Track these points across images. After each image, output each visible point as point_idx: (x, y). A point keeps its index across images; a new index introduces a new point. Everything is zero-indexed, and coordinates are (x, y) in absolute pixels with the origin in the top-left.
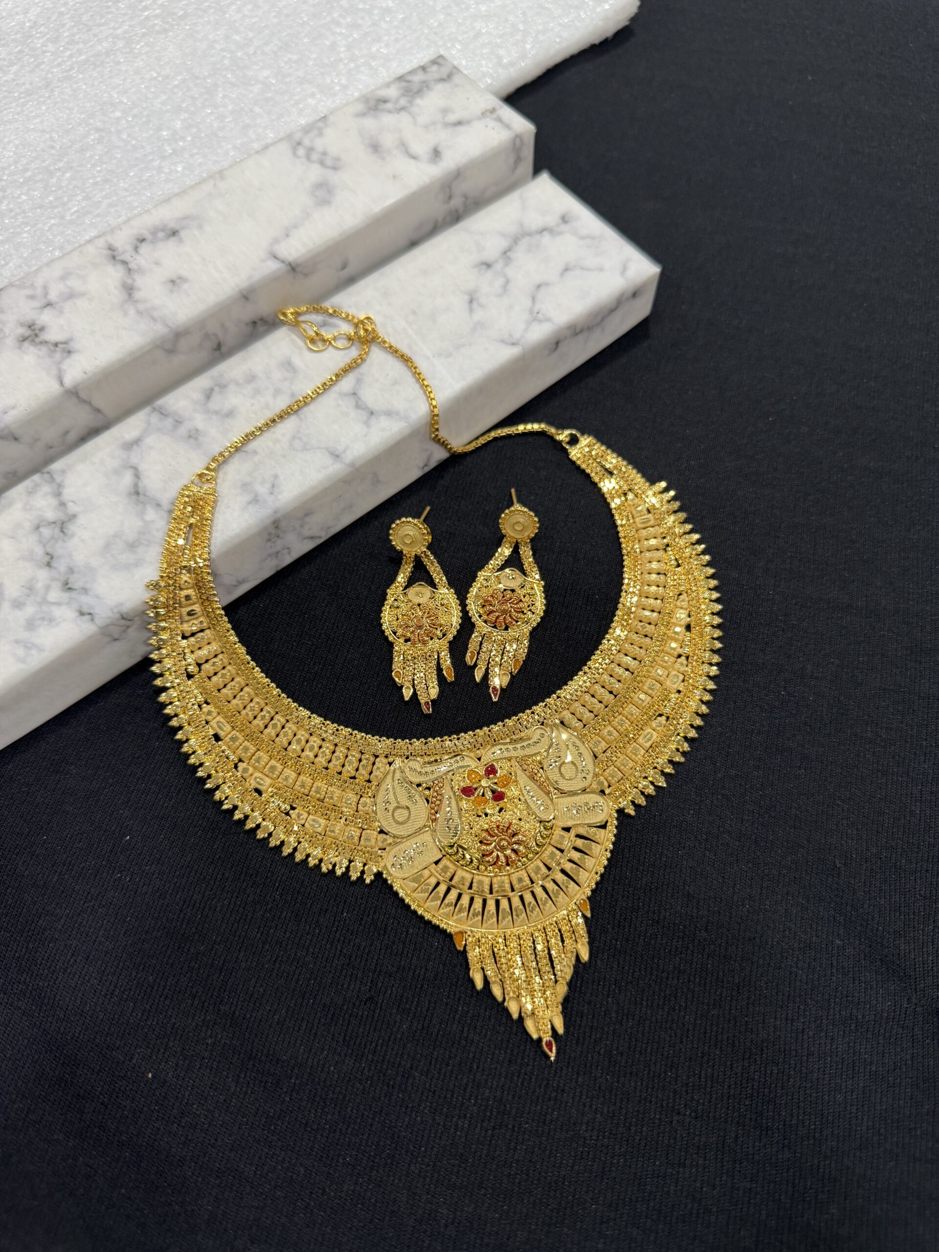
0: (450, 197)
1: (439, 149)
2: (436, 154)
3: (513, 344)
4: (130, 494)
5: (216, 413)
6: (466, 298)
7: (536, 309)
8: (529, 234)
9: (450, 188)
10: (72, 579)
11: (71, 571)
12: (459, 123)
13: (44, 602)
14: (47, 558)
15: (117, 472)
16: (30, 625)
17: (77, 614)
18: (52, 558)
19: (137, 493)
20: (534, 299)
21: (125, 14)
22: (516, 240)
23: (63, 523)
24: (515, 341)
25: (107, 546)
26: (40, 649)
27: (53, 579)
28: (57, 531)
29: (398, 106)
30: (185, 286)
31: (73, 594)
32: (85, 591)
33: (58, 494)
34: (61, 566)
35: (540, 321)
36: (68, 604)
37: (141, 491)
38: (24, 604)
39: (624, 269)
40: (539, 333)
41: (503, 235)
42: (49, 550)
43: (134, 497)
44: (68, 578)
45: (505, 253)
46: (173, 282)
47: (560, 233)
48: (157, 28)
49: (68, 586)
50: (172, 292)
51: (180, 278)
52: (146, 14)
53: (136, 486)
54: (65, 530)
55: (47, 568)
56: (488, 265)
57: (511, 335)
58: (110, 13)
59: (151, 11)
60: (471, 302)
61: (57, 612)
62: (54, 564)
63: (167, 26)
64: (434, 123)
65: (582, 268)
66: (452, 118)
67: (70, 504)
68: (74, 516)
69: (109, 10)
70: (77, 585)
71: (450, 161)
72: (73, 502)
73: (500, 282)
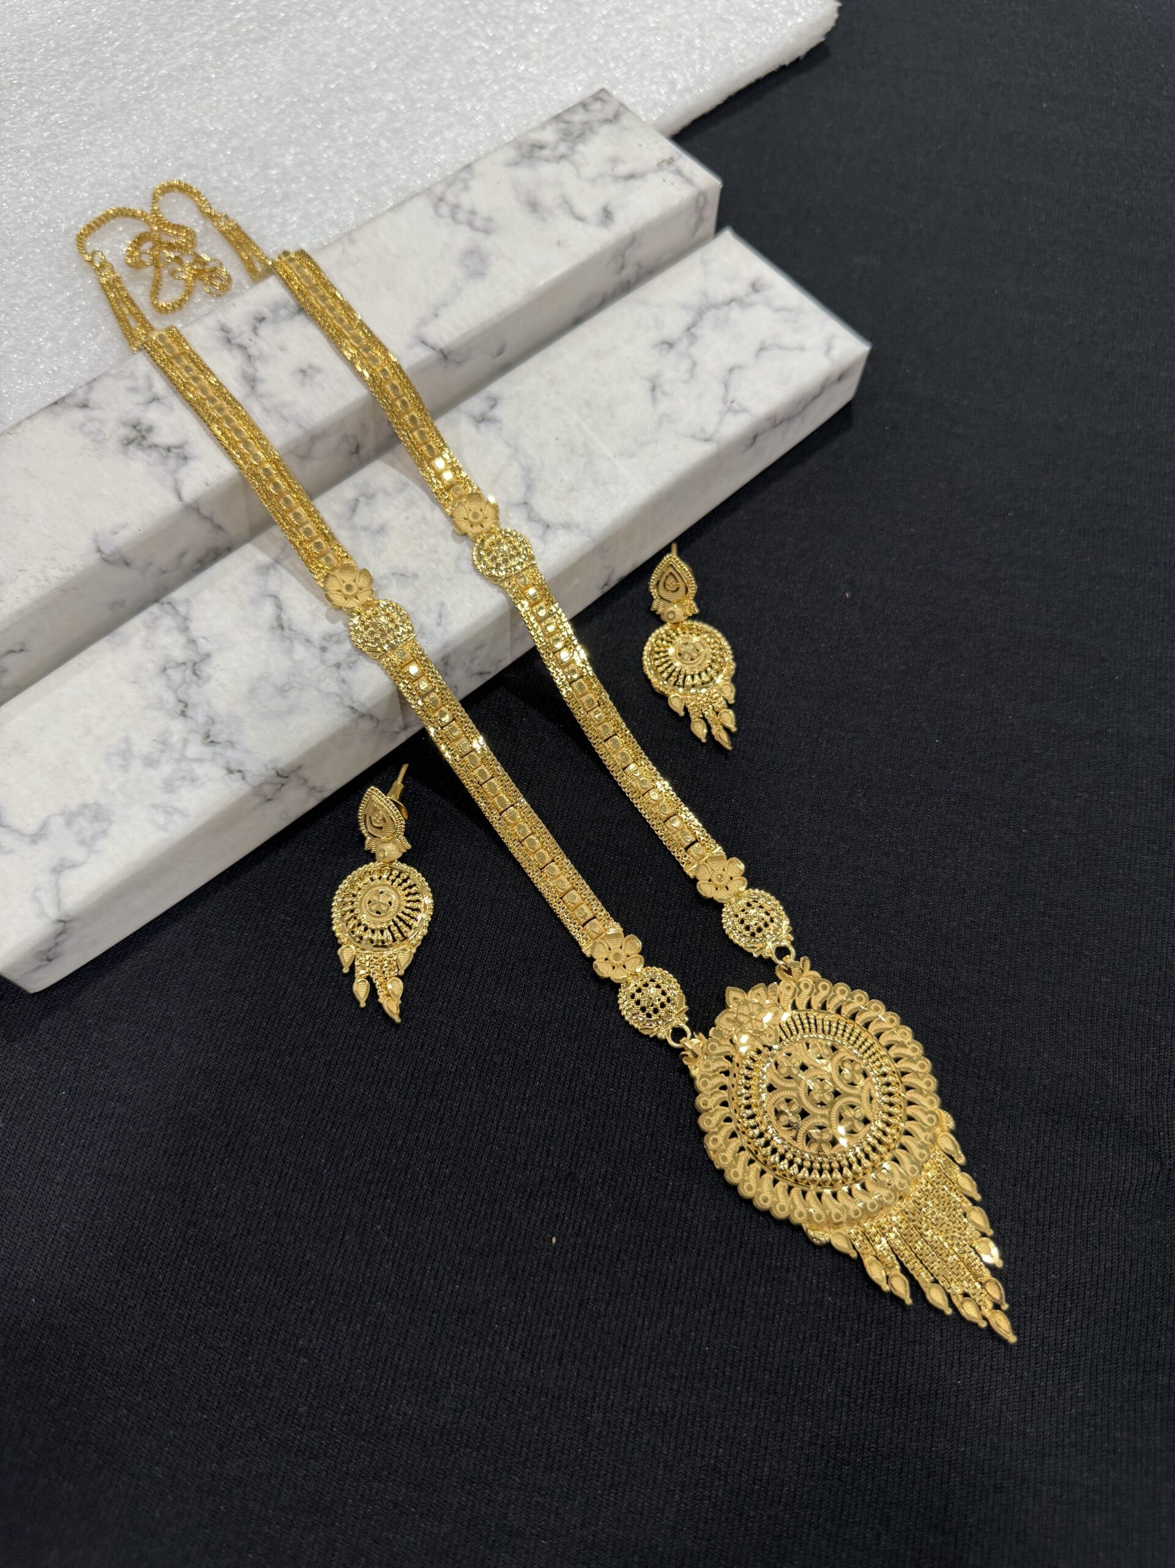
0: (622, 267)
1: (610, 209)
2: (607, 215)
3: (706, 440)
4: (272, 629)
5: (365, 529)
6: (648, 385)
7: (731, 396)
8: (716, 306)
9: (623, 256)
10: (214, 731)
11: (212, 721)
12: (631, 176)
13: (183, 758)
14: (181, 707)
15: (253, 602)
16: (169, 786)
17: (224, 772)
18: (186, 706)
19: (282, 627)
20: (726, 386)
21: (211, 17)
22: (700, 314)
23: (195, 664)
24: (708, 436)
25: (253, 691)
26: (184, 814)
27: (190, 731)
28: (189, 673)
29: (557, 154)
30: (319, 378)
31: (218, 749)
32: (232, 744)
33: (185, 629)
34: (199, 715)
35: (736, 412)
36: (212, 760)
37: (285, 625)
38: (158, 761)
39: (829, 348)
40: (734, 427)
41: (685, 307)
42: (183, 697)
43: (278, 632)
44: (209, 730)
45: (689, 329)
46: (303, 372)
47: (751, 305)
48: (253, 36)
49: (210, 740)
50: (303, 384)
51: (311, 367)
52: (238, 16)
53: (279, 618)
54: (198, 672)
55: (181, 718)
56: (671, 345)
57: (703, 430)
58: (194, 14)
59: (243, 13)
60: (653, 389)
61: (200, 770)
62: (189, 713)
63: (266, 34)
64: (601, 176)
65: (780, 347)
66: (623, 169)
67: (201, 641)
68: (208, 656)
69: (193, 10)
70: (222, 737)
71: (625, 224)
72: (204, 638)
73: (685, 365)
